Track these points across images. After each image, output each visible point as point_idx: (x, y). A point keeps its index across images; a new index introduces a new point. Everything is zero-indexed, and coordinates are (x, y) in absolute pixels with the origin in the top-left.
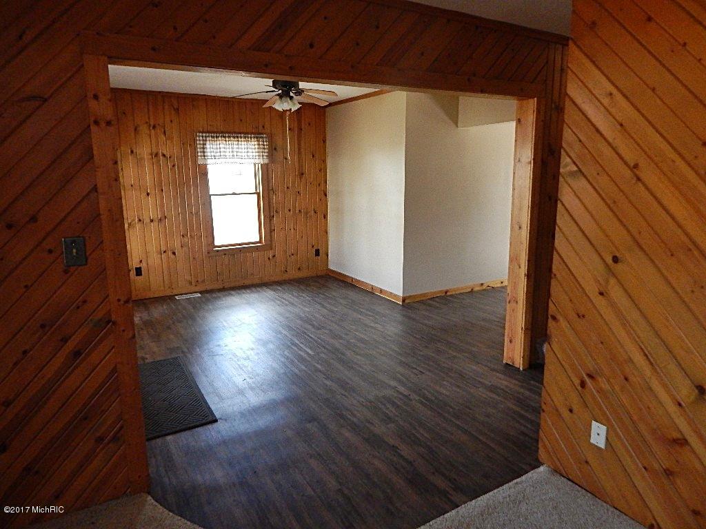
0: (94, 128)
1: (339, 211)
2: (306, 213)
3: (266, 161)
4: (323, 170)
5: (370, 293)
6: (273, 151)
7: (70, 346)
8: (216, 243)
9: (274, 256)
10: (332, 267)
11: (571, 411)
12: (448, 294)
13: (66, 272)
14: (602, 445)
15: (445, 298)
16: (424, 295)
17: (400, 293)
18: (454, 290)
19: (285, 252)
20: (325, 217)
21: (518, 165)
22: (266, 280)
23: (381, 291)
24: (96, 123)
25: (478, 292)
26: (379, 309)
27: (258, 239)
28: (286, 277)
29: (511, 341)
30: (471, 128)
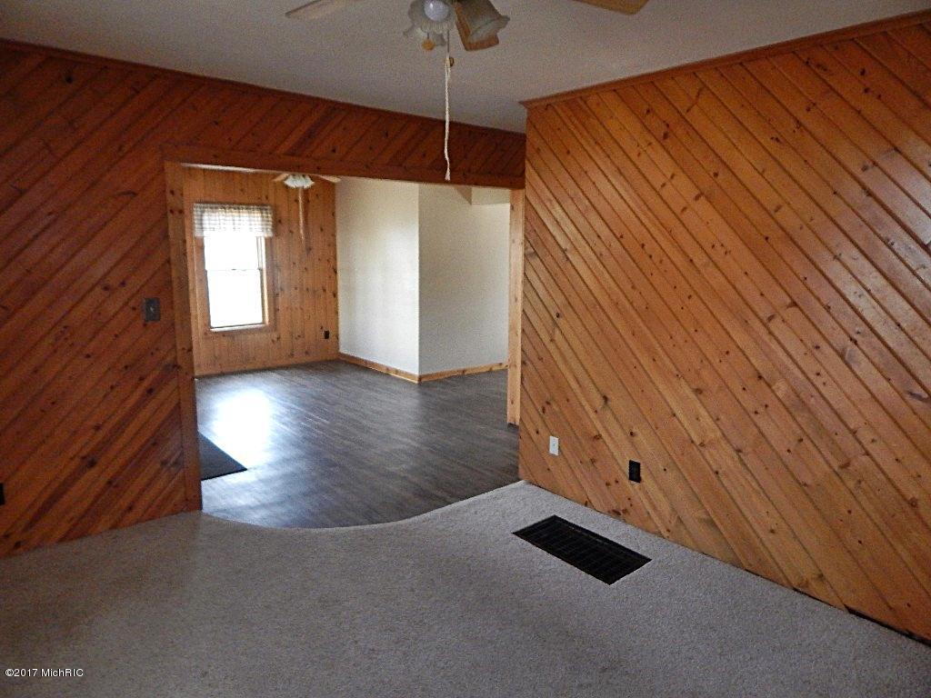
0: (170, 216)
1: (351, 289)
2: (314, 292)
3: (270, 234)
4: (333, 245)
5: (385, 374)
6: (277, 224)
7: (146, 384)
8: (213, 324)
9: (278, 339)
10: (343, 350)
11: (537, 432)
12: (466, 373)
13: (145, 325)
14: (556, 454)
15: (462, 377)
16: (441, 374)
17: (417, 373)
18: (472, 369)
19: (291, 334)
20: (335, 295)
21: (513, 245)
22: (269, 365)
23: (397, 372)
24: (172, 212)
25: (498, 371)
26: (394, 387)
27: (260, 320)
28: (292, 361)
29: (512, 403)
30: (483, 207)
